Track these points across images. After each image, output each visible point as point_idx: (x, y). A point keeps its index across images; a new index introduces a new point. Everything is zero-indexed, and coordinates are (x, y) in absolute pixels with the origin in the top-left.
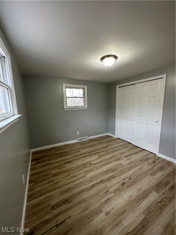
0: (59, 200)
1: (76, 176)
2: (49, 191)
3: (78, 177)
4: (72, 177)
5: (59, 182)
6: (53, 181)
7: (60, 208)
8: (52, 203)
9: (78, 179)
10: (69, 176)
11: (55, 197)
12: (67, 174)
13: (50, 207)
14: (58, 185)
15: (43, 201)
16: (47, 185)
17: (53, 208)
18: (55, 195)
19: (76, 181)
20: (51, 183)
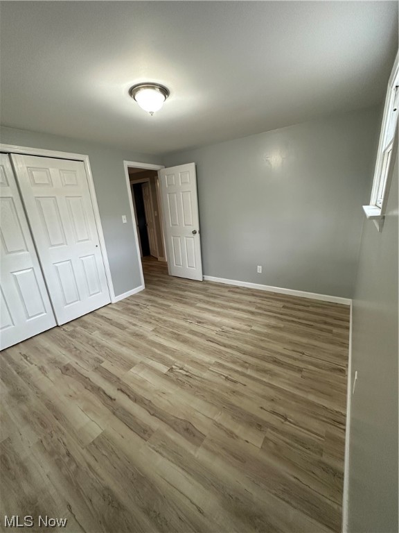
0: (285, 371)
1: (226, 378)
2: (293, 397)
3: (226, 373)
4: (235, 382)
5: (264, 397)
6: (274, 413)
7: (290, 363)
8: (298, 375)
9: (231, 369)
10: (237, 389)
11: (289, 379)
12: (234, 400)
13: (304, 374)
14: (272, 393)
15: (311, 390)
16: (292, 415)
17: (300, 370)
18: (287, 381)
19: (237, 372)
20: (281, 410)
